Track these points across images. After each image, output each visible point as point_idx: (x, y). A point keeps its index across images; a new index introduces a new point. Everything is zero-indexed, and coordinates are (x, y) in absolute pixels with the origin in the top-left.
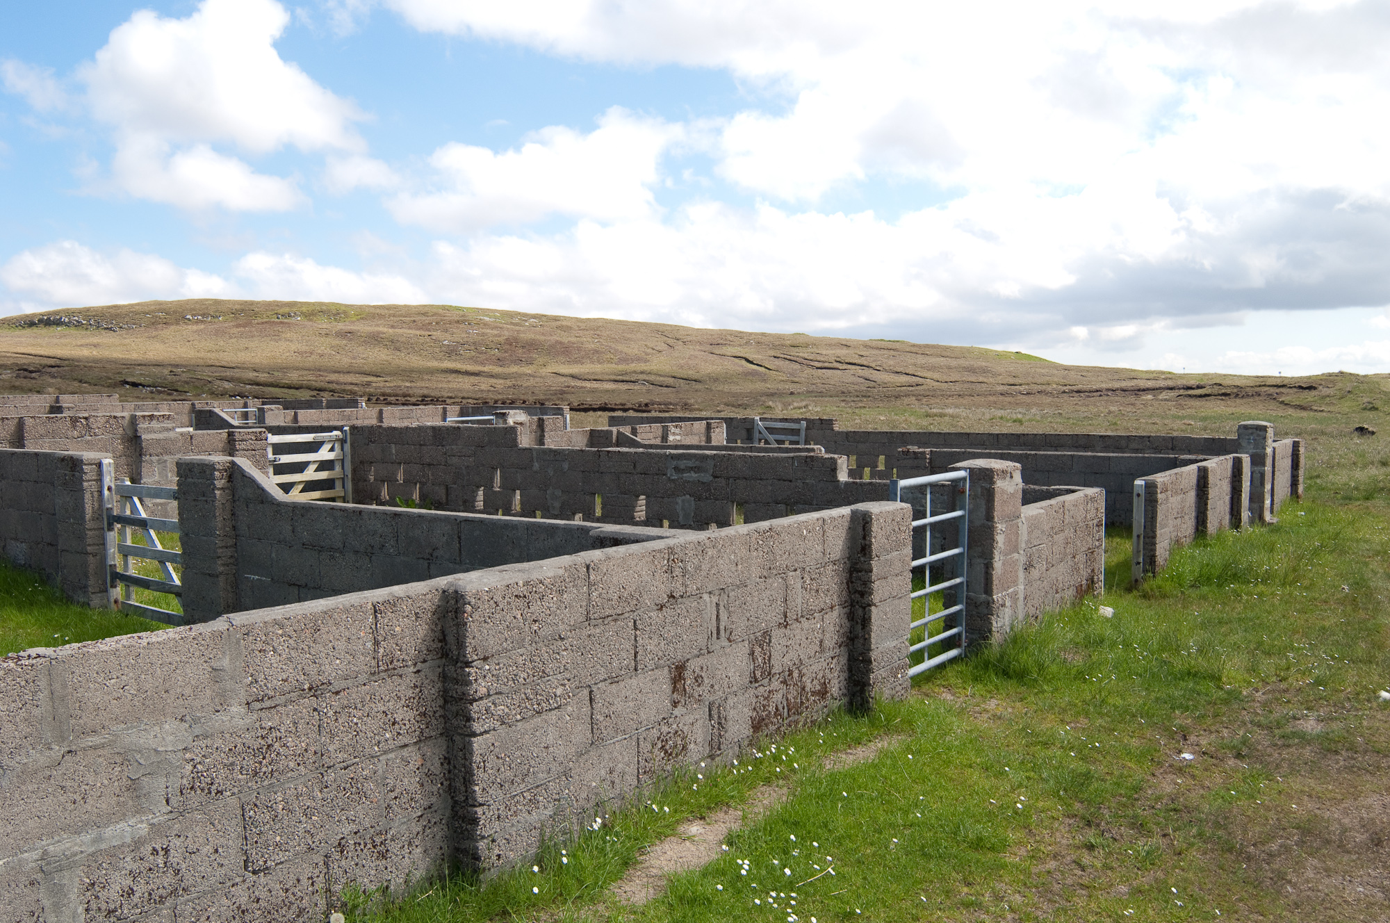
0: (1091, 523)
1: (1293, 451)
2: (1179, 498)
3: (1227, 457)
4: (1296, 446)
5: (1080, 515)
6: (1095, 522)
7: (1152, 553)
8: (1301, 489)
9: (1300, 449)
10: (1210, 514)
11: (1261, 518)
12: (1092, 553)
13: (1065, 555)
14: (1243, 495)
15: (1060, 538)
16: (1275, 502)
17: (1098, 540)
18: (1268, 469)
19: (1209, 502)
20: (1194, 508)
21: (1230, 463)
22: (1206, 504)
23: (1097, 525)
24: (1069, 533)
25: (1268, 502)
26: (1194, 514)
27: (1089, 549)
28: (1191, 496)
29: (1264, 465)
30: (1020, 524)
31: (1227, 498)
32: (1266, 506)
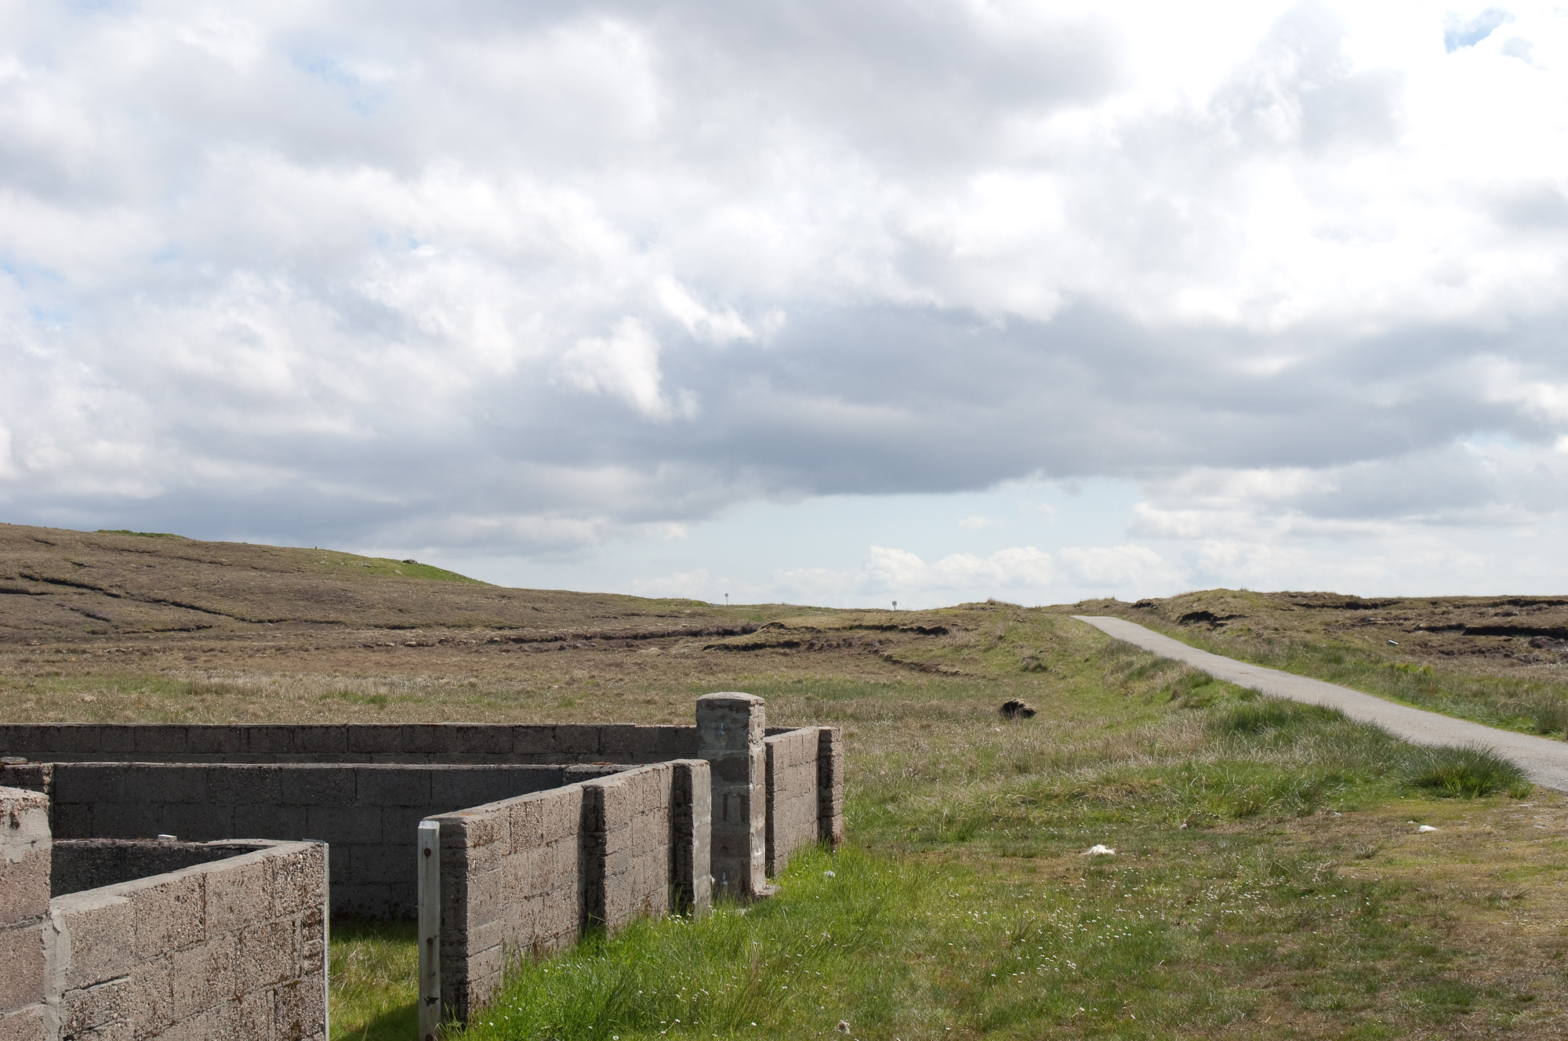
0: (286, 921)
1: (820, 749)
2: (536, 854)
3: (660, 766)
4: (825, 739)
5: (253, 902)
6: (299, 917)
7: (459, 976)
8: (838, 825)
9: (832, 745)
10: (610, 886)
11: (745, 887)
12: (293, 986)
13: (211, 995)
14: (696, 843)
15: (194, 960)
16: (777, 853)
17: (310, 957)
18: (756, 787)
19: (608, 860)
20: (576, 874)
21: (667, 780)
22: (602, 865)
23: (304, 925)
24: (221, 945)
25: (758, 854)
26: (575, 887)
27: (283, 978)
28: (569, 850)
29: (746, 779)
30: (47, 935)
31: (663, 851)
32: (753, 862)
